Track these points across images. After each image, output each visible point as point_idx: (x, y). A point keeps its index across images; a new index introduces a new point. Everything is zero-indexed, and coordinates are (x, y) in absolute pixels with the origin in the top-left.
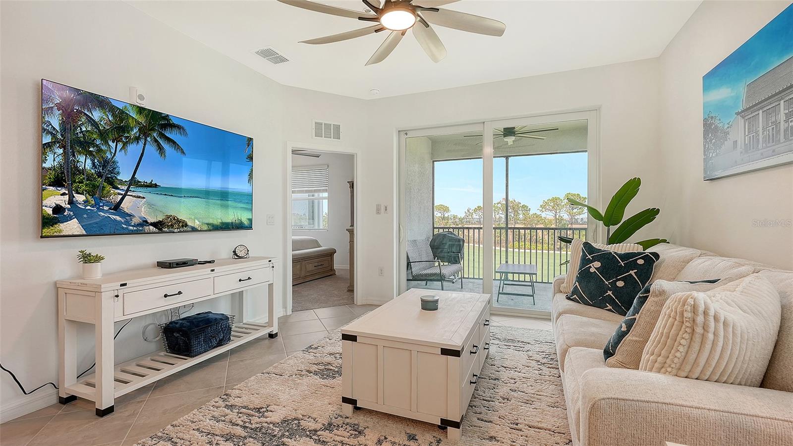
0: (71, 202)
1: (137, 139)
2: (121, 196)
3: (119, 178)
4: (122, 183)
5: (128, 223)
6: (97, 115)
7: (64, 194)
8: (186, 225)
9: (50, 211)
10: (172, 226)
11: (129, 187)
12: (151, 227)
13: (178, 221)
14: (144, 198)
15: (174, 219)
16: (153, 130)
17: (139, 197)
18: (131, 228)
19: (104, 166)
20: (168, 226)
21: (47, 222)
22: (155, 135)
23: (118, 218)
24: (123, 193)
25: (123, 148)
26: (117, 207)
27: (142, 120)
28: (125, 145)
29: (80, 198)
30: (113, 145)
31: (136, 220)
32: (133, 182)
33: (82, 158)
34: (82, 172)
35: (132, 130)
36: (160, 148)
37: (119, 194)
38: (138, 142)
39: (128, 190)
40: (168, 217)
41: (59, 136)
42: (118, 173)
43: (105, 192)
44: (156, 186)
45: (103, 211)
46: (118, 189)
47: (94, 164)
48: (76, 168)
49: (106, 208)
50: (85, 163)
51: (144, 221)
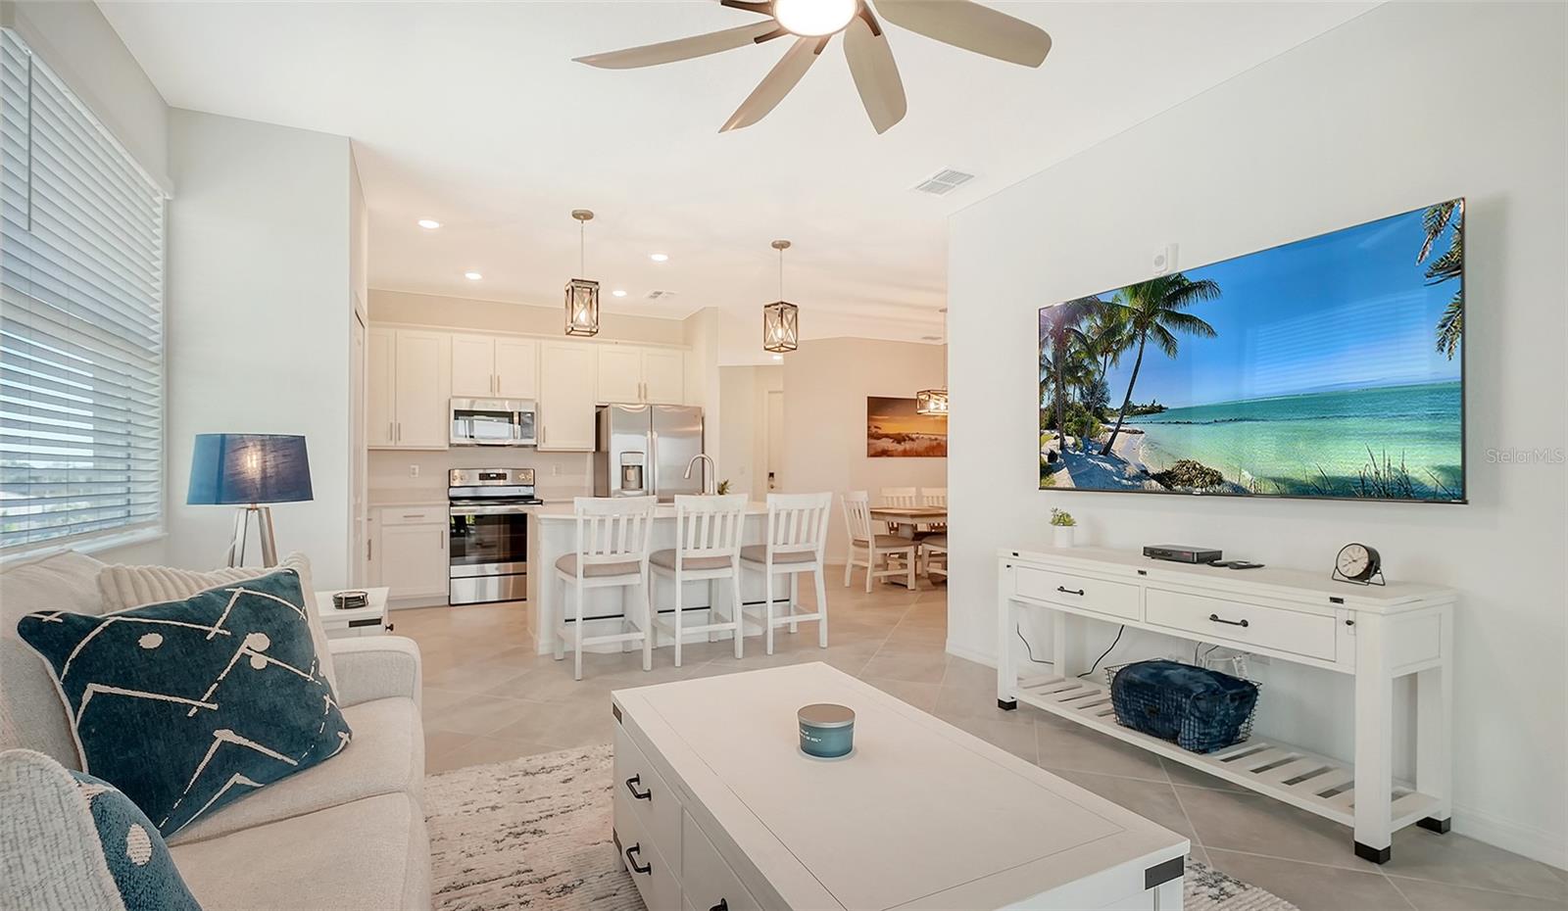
0: (1062, 447)
1: (1132, 338)
2: (1111, 434)
3: (1109, 406)
4: (1113, 412)
5: (1120, 475)
6: (1085, 326)
7: (1056, 438)
8: (1220, 481)
9: (1045, 458)
10: (1190, 481)
11: (1121, 418)
12: (1154, 482)
13: (1203, 472)
14: (1142, 433)
15: (1194, 468)
16: (1154, 313)
17: (1135, 432)
18: (1124, 481)
19: (1093, 394)
20: (1183, 481)
21: (1046, 471)
22: (1157, 321)
23: (1109, 467)
24: (1114, 428)
25: (1114, 359)
26: (1106, 450)
27: (1137, 305)
28: (1116, 353)
29: (1070, 440)
30: (1101, 359)
31: (1132, 470)
32: (1129, 409)
33: (1070, 389)
34: (1071, 407)
35: (1125, 327)
36: (1168, 340)
37: (1110, 430)
38: (1133, 343)
39: (1120, 423)
40: (1183, 464)
41: (1053, 369)
42: (1108, 399)
43: (1094, 429)
44: (1161, 409)
45: (1091, 456)
46: (1107, 422)
47: (1082, 393)
48: (1066, 402)
49: (1095, 452)
50: (1074, 394)
51: (1142, 471)
